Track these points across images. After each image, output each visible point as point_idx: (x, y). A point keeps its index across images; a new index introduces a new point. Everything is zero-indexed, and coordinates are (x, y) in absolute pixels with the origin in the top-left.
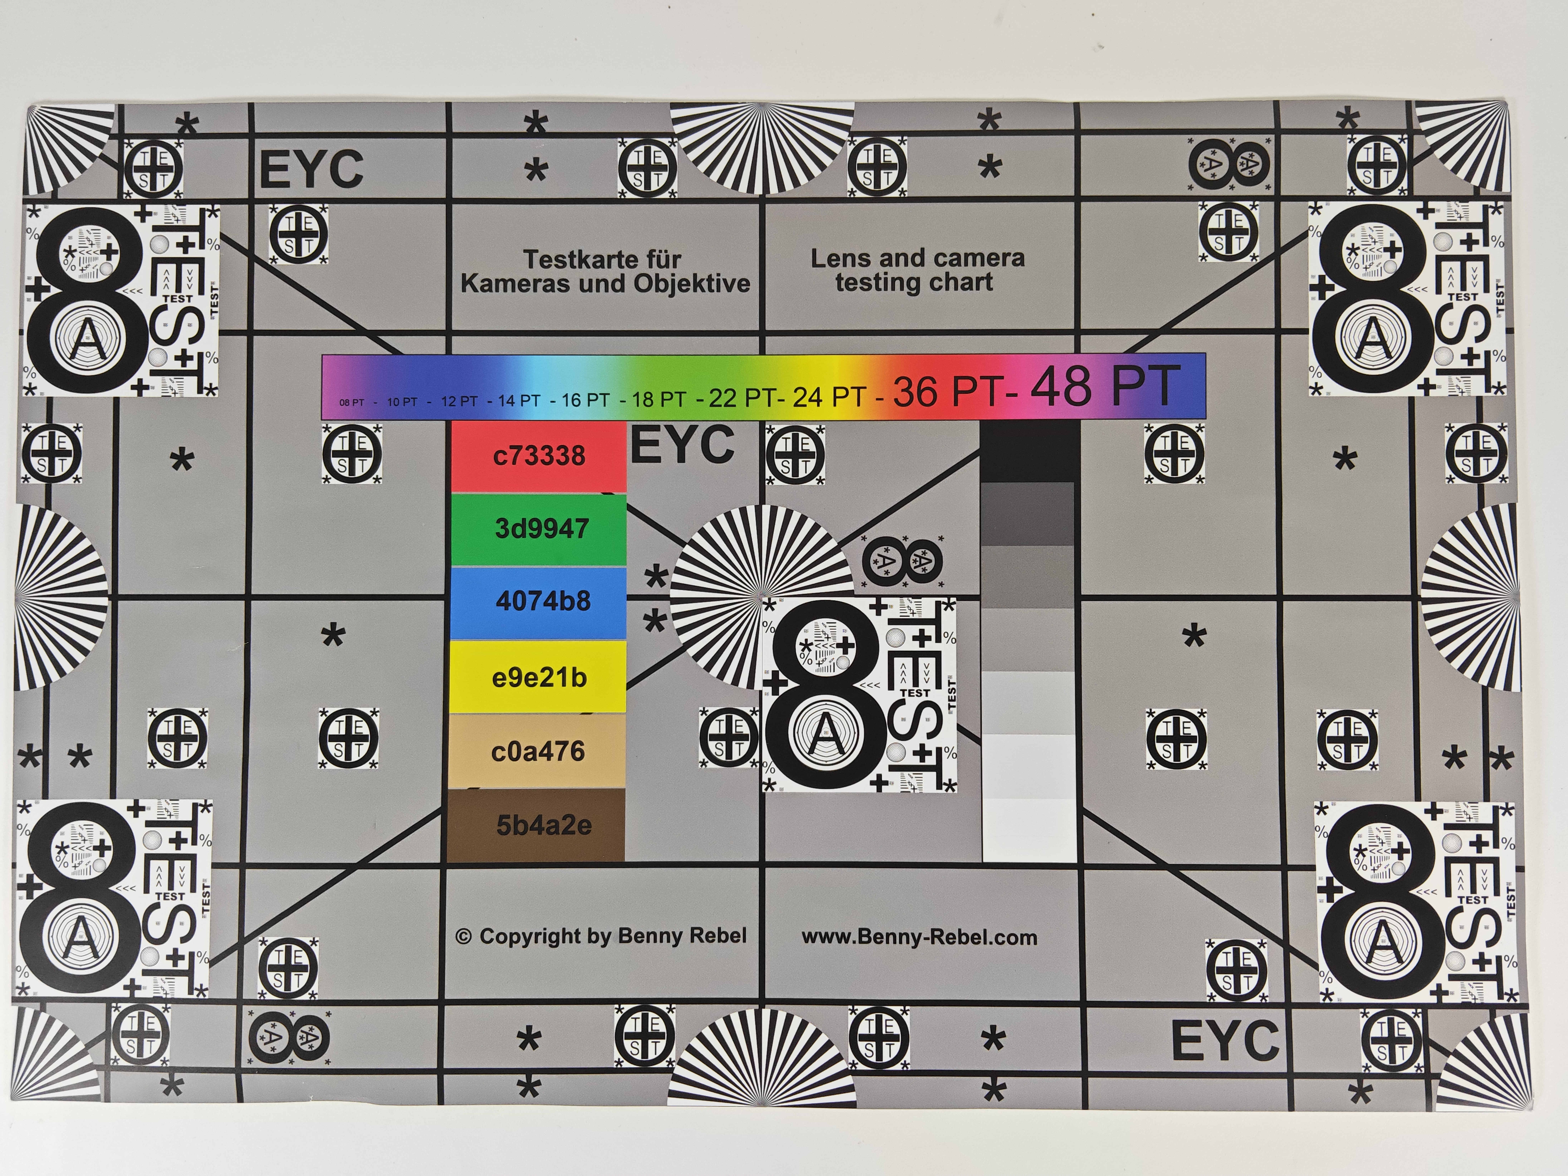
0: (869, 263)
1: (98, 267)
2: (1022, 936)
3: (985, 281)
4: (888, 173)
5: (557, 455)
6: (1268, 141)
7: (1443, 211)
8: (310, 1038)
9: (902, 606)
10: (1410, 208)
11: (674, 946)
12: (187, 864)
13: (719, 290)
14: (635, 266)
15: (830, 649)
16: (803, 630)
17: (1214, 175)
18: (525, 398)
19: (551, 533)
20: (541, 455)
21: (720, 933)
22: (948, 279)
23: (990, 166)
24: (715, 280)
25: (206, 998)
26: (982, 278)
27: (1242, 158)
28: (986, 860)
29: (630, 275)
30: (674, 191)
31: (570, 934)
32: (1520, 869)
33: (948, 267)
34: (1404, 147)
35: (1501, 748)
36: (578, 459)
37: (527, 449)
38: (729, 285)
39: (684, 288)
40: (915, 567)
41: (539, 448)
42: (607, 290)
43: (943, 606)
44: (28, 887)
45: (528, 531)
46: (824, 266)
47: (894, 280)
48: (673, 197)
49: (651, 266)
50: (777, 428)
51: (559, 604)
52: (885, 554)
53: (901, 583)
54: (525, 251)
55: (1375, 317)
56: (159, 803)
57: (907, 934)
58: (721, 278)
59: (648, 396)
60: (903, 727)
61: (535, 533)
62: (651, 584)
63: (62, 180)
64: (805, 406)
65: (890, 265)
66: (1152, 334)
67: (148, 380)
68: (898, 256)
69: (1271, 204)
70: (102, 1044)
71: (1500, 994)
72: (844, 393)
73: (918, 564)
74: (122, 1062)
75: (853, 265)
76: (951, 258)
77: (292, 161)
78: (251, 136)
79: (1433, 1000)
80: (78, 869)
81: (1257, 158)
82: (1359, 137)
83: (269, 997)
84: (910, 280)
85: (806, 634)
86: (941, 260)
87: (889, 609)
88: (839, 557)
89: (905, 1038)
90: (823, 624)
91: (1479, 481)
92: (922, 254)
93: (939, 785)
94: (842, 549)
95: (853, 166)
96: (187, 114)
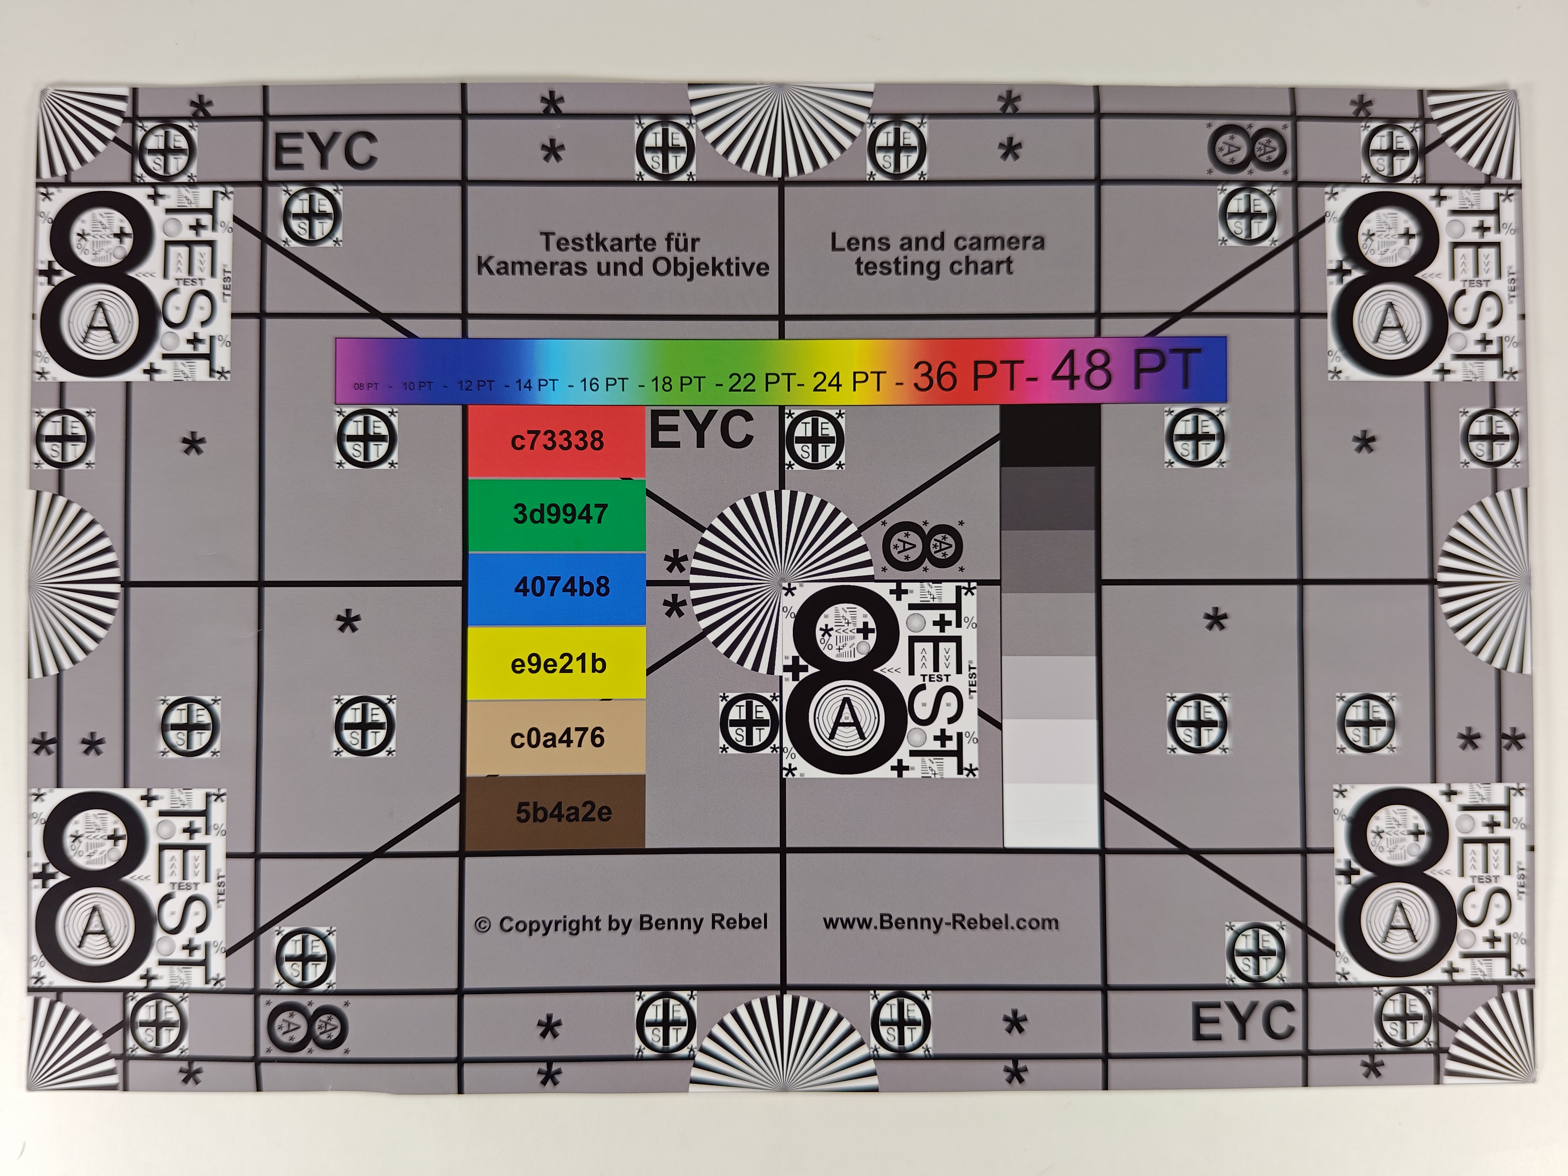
0: (888, 247)
1: (111, 251)
2: (1043, 920)
3: (1005, 264)
4: (908, 156)
5: (575, 440)
6: (1285, 126)
7: (1456, 198)
8: (329, 1027)
9: (922, 591)
10: (1423, 195)
11: (694, 933)
12: (201, 854)
13: (738, 273)
14: (653, 249)
15: (851, 634)
16: (823, 616)
17: (1232, 159)
18: (543, 383)
19: (569, 518)
20: (560, 440)
21: (741, 919)
22: (968, 264)
23: (1010, 149)
24: (734, 264)
25: (222, 988)
26: (1002, 262)
27: (1260, 143)
28: (1007, 845)
29: (648, 258)
30: (693, 174)
31: (590, 921)
32: (1531, 849)
33: (967, 251)
34: (1417, 135)
35: (1514, 730)
36: (597, 444)
37: (545, 433)
38: (748, 269)
39: (703, 272)
40: (936, 552)
41: (557, 433)
42: (624, 274)
43: (964, 591)
44: (44, 876)
45: (546, 516)
46: (843, 250)
47: (913, 264)
48: (691, 180)
49: (669, 249)
50: (797, 412)
51: (578, 590)
52: (905, 539)
53: (921, 568)
54: (542, 234)
55: (1392, 302)
56: (172, 793)
57: (928, 920)
58: (740, 262)
59: (667, 381)
60: (923, 713)
61: (554, 518)
62: (670, 569)
63: (75, 165)
64: (825, 390)
65: (910, 248)
66: (1174, 317)
67: (159, 364)
68: (918, 240)
69: (1289, 190)
70: (120, 1032)
71: (1510, 970)
72: (863, 377)
73: (938, 548)
74: (140, 1052)
75: (873, 248)
76: (971, 242)
77: (306, 143)
78: (265, 117)
79: (1445, 977)
80: (92, 858)
81: (1274, 143)
82: (1374, 125)
83: (286, 987)
84: (929, 264)
85: (826, 619)
86: (961, 244)
87: (909, 595)
88: (860, 542)
89: (927, 1023)
90: (843, 609)
91: (1493, 465)
92: (942, 238)
93: (960, 770)
94: (862, 533)
95: (872, 148)
96: (201, 97)
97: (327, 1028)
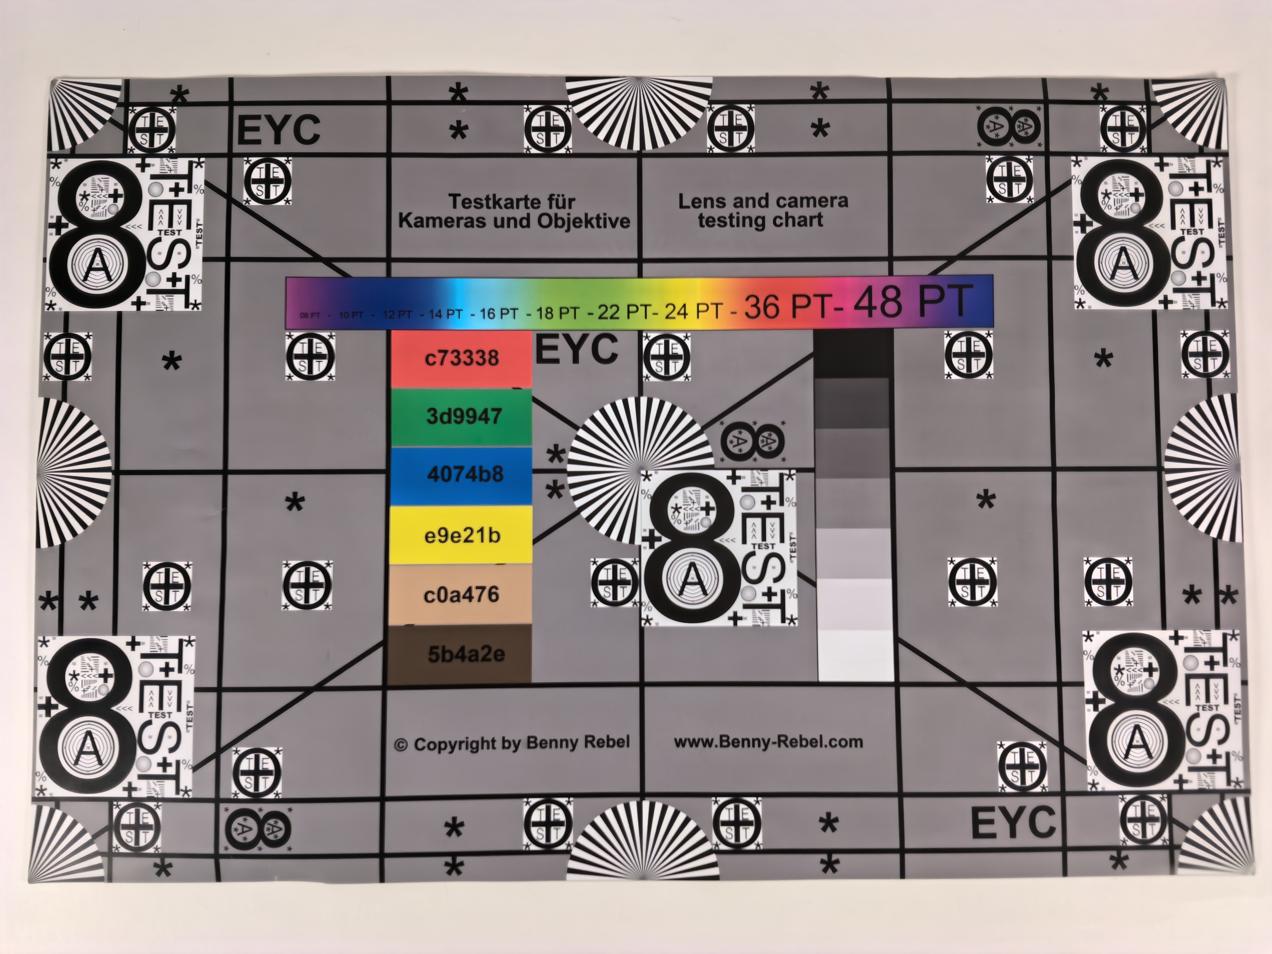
0: (724, 205)
1: (106, 208)
2: (851, 740)
3: (817, 219)
4: (739, 134)
5: (476, 357)
6: (1039, 109)
7: (1174, 164)
8: (275, 829)
9: (753, 477)
10: (1149, 163)
11: (571, 751)
12: (174, 688)
13: (605, 226)
14: (538, 207)
15: (696, 512)
16: (673, 497)
17: (997, 135)
18: (451, 312)
19: (471, 420)
21: (608, 739)
22: (787, 217)
23: (820, 128)
24: (602, 218)
25: (190, 797)
26: (815, 217)
27: (1019, 122)
28: (822, 679)
29: (535, 214)
30: (569, 148)
31: (487, 742)
32: (1244, 683)
33: (787, 208)
34: (1144, 115)
35: (1228, 587)
36: (493, 361)
37: (453, 352)
38: (614, 222)
39: (577, 225)
40: (763, 446)
41: (462, 351)
42: (516, 226)
43: (785, 477)
44: (48, 707)
45: (453, 418)
46: (689, 207)
47: (744, 218)
48: (568, 153)
49: (551, 207)
50: (652, 335)
51: (478, 477)
52: (739, 436)
53: (751, 459)
54: (450, 195)
55: (1125, 247)
56: (152, 639)
57: (758, 740)
58: (607, 216)
59: (549, 311)
60: (753, 574)
61: (459, 420)
62: (551, 460)
63: (79, 140)
64: (674, 318)
65: (741, 206)
66: (950, 260)
67: (145, 297)
68: (747, 199)
69: (1042, 159)
70: (106, 834)
71: (1229, 781)
72: (705, 308)
73: (765, 443)
74: (122, 850)
75: (712, 206)
76: (790, 201)
77: (263, 123)
78: (231, 104)
79: (1176, 787)
80: (86, 693)
81: (1030, 122)
82: (1109, 107)
83: (241, 796)
84: (757, 218)
85: (676, 500)
86: (782, 202)
87: (742, 480)
88: (702, 438)
89: (758, 823)
90: (690, 492)
91: (1208, 376)
92: (767, 198)
93: (783, 620)
94: (704, 431)
95: (711, 128)
96: (180, 87)
97: (274, 829)
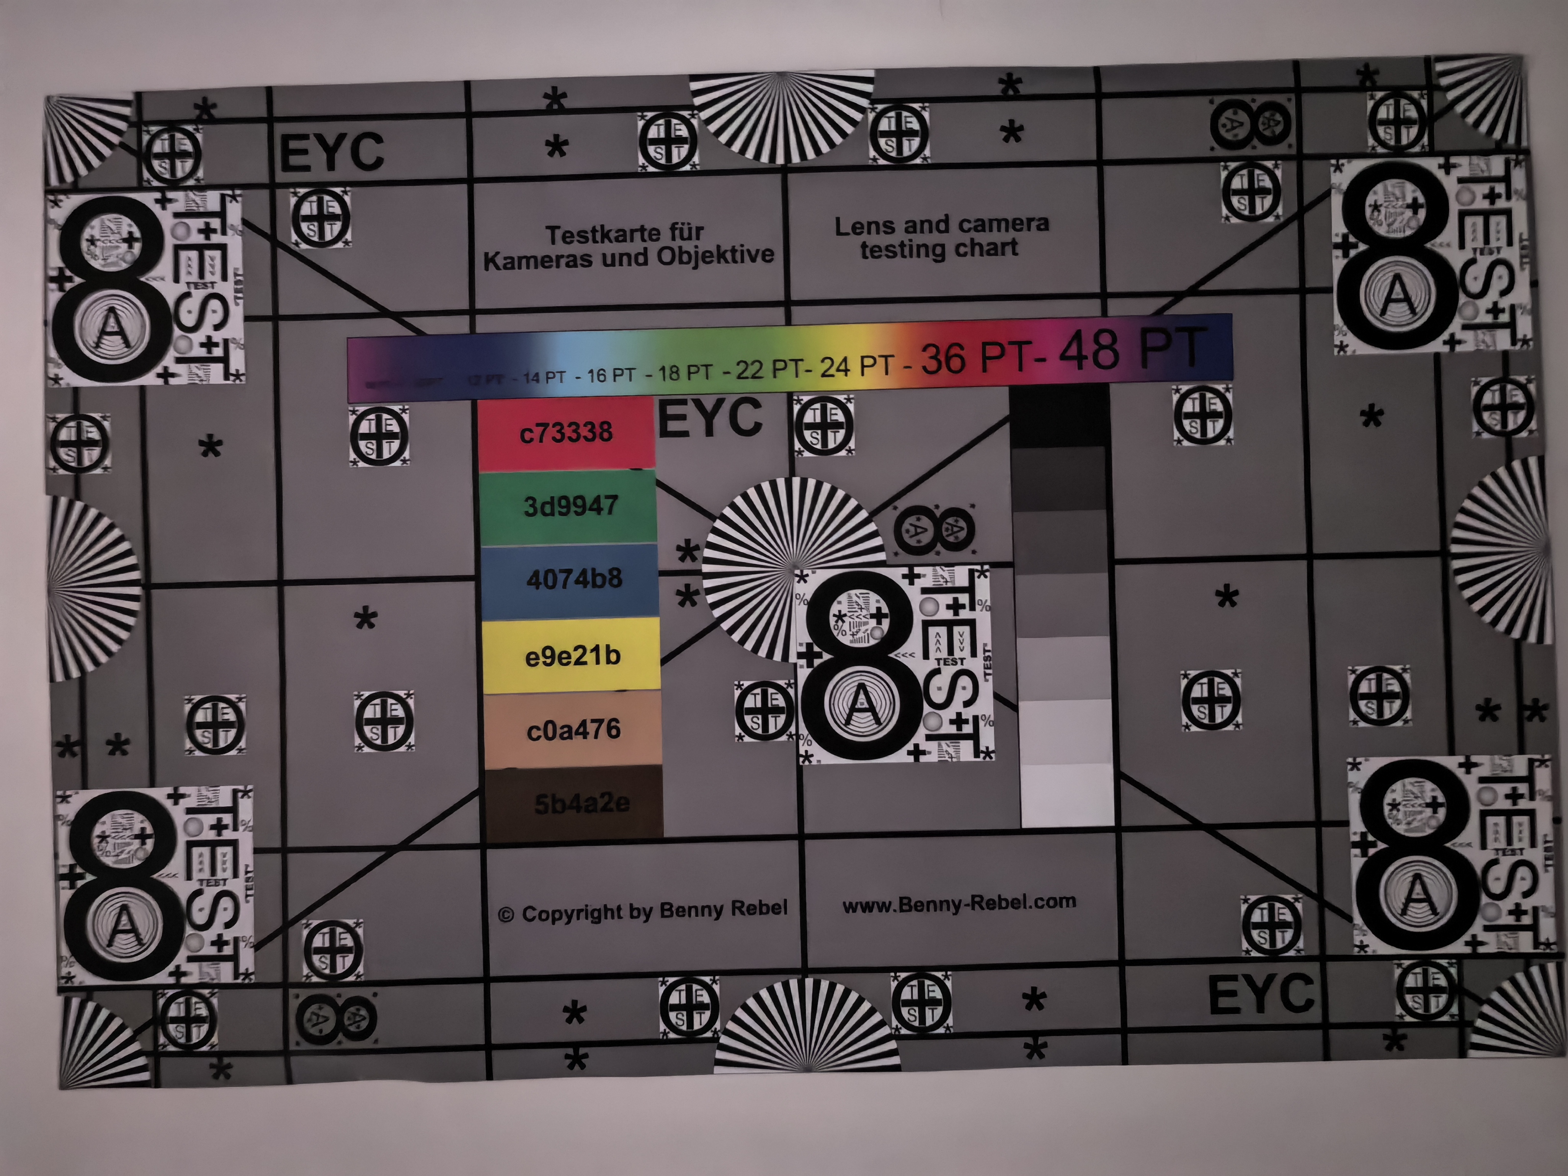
0: (893, 230)
1: (120, 256)
2: (1061, 899)
3: (1010, 246)
4: (910, 140)
5: (584, 432)
6: (1289, 100)
7: (1464, 165)
8: (357, 1018)
9: (935, 575)
10: (1432, 164)
11: (715, 919)
12: (229, 850)
13: (742, 261)
14: (658, 239)
15: (864, 620)
16: (835, 602)
17: (1235, 136)
18: (551, 375)
19: (580, 510)
21: (761, 905)
22: (973, 244)
23: (1012, 131)
24: (739, 251)
25: (252, 982)
26: (1008, 244)
27: (1263, 117)
28: (1026, 825)
29: (653, 248)
30: (695, 164)
31: (612, 910)
32: (1557, 820)
33: (972, 233)
34: (1424, 103)
35: (1535, 701)
36: (606, 435)
37: (554, 426)
38: (753, 256)
39: (708, 260)
40: (948, 536)
41: (565, 425)
42: (630, 264)
43: (977, 574)
44: (71, 877)
45: (557, 509)
46: (847, 234)
47: (919, 246)
48: (694, 169)
49: (673, 239)
50: (805, 399)
51: (591, 582)
52: (918, 524)
53: (933, 553)
54: (547, 227)
55: (1399, 274)
56: (199, 791)
57: (947, 902)
58: (745, 248)
60: (939, 697)
61: (564, 511)
62: (682, 559)
63: (82, 170)
64: (832, 376)
65: (915, 232)
66: (1179, 296)
67: (174, 368)
68: (922, 223)
69: (1293, 165)
70: (150, 1030)
71: (1536, 943)
72: (871, 361)
73: (950, 532)
74: (171, 1048)
75: (878, 232)
76: (976, 224)
77: (312, 144)
78: (270, 120)
79: (1468, 950)
80: (119, 858)
81: (1278, 117)
82: (1379, 95)
83: (315, 979)
84: (935, 246)
85: (839, 605)
86: (966, 226)
87: (922, 579)
88: (871, 527)
89: (947, 1002)
90: (856, 594)
91: (1507, 436)
92: (946, 220)
93: (977, 753)
94: (874, 519)
95: (875, 134)
96: (205, 99)
